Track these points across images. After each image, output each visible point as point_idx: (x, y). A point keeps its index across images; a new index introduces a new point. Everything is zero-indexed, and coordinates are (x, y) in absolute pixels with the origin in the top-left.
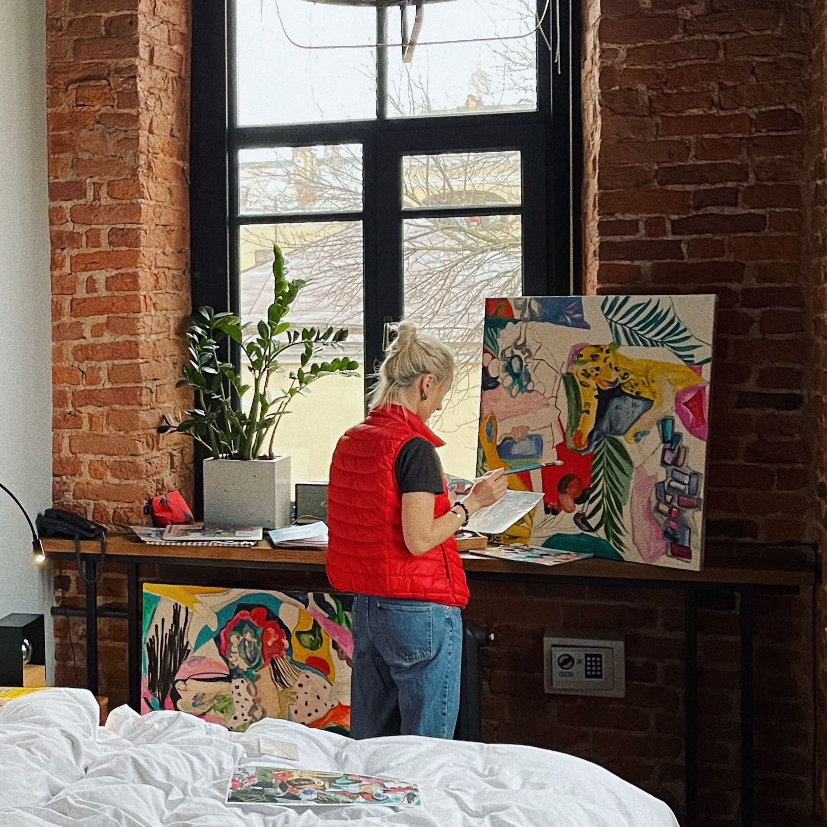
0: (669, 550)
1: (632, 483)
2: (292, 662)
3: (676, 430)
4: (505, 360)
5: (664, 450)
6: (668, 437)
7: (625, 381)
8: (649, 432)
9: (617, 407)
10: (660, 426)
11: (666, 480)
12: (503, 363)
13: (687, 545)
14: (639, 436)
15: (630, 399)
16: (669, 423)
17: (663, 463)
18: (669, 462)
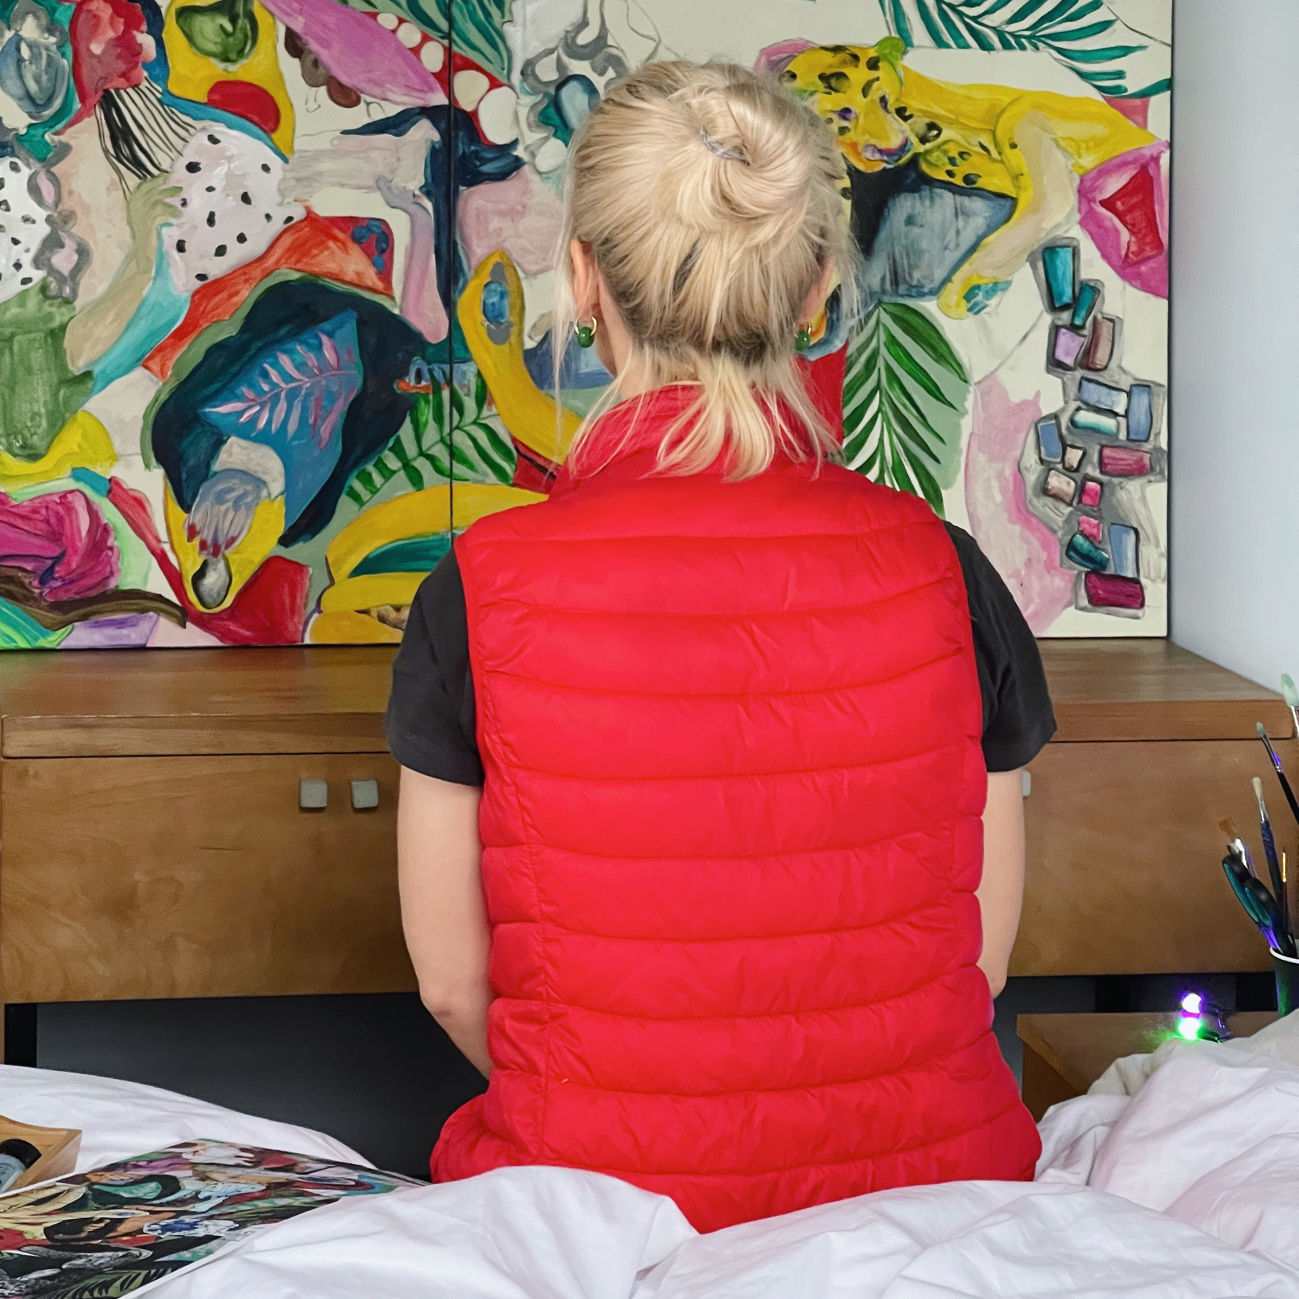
0: (1083, 592)
1: (967, 424)
2: (169, 101)
3: (1085, 274)
4: (535, 92)
5: (1055, 330)
6: (1061, 296)
7: (928, 146)
8: (1009, 283)
9: (910, 221)
10: (1040, 265)
11: (1063, 410)
12: (528, 100)
13: (1130, 573)
14: (980, 297)
15: (948, 196)
16: (1065, 255)
17: (1054, 364)
18: (1069, 361)
